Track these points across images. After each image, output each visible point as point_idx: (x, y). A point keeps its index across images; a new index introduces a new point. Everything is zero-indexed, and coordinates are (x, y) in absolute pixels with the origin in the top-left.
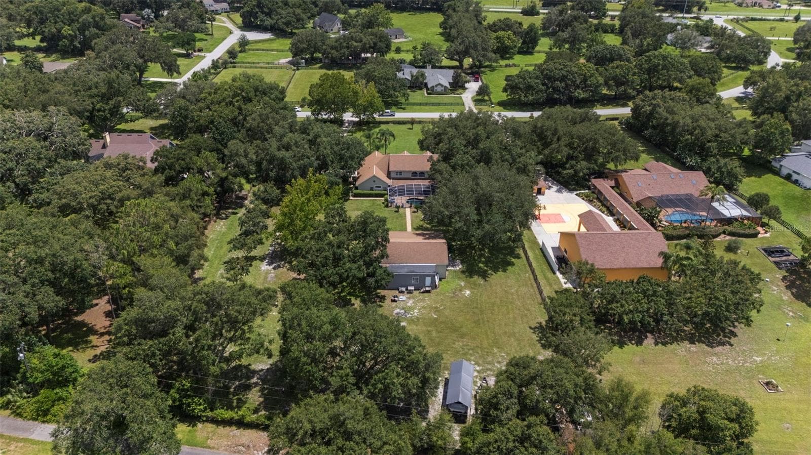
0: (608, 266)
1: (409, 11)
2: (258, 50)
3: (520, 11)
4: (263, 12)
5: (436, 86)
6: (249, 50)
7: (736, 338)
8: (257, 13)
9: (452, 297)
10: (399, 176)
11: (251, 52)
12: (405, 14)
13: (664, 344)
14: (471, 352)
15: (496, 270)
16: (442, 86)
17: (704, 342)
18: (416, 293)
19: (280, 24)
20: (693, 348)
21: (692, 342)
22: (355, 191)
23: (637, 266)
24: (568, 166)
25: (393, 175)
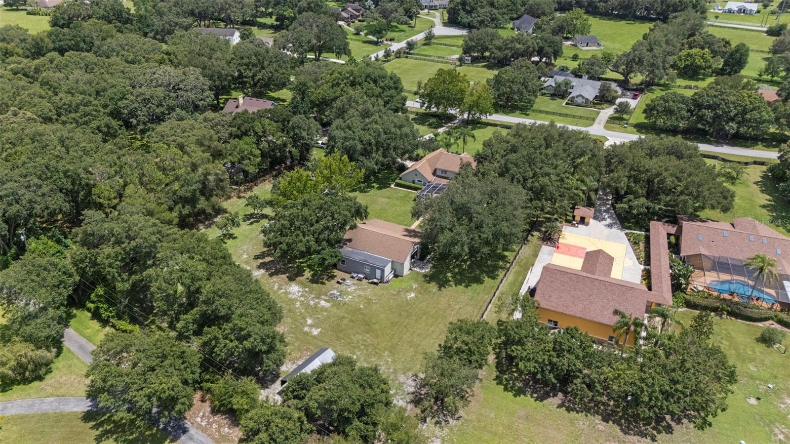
0: (560, 310)
1: (629, 20)
2: (441, 44)
3: (765, 29)
4: (464, 10)
5: (577, 97)
6: (434, 43)
7: (669, 435)
8: (459, 10)
9: (394, 295)
10: (443, 175)
11: (435, 46)
12: (623, 22)
13: (569, 410)
14: (362, 347)
15: (458, 283)
16: (583, 97)
17: (620, 425)
18: (365, 281)
19: (475, 22)
20: (601, 426)
21: (606, 419)
22: (397, 181)
23: (596, 320)
24: (625, 200)
25: (439, 173)
